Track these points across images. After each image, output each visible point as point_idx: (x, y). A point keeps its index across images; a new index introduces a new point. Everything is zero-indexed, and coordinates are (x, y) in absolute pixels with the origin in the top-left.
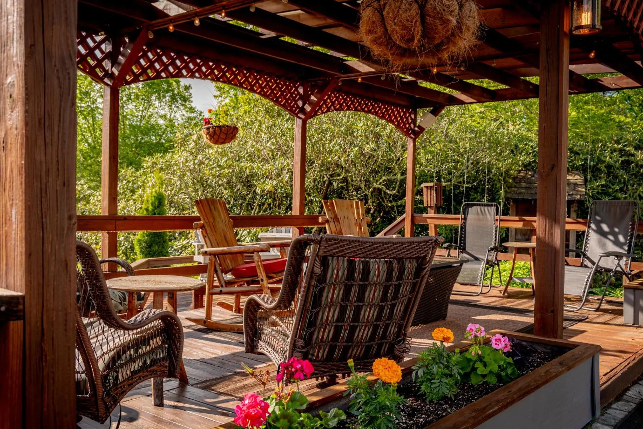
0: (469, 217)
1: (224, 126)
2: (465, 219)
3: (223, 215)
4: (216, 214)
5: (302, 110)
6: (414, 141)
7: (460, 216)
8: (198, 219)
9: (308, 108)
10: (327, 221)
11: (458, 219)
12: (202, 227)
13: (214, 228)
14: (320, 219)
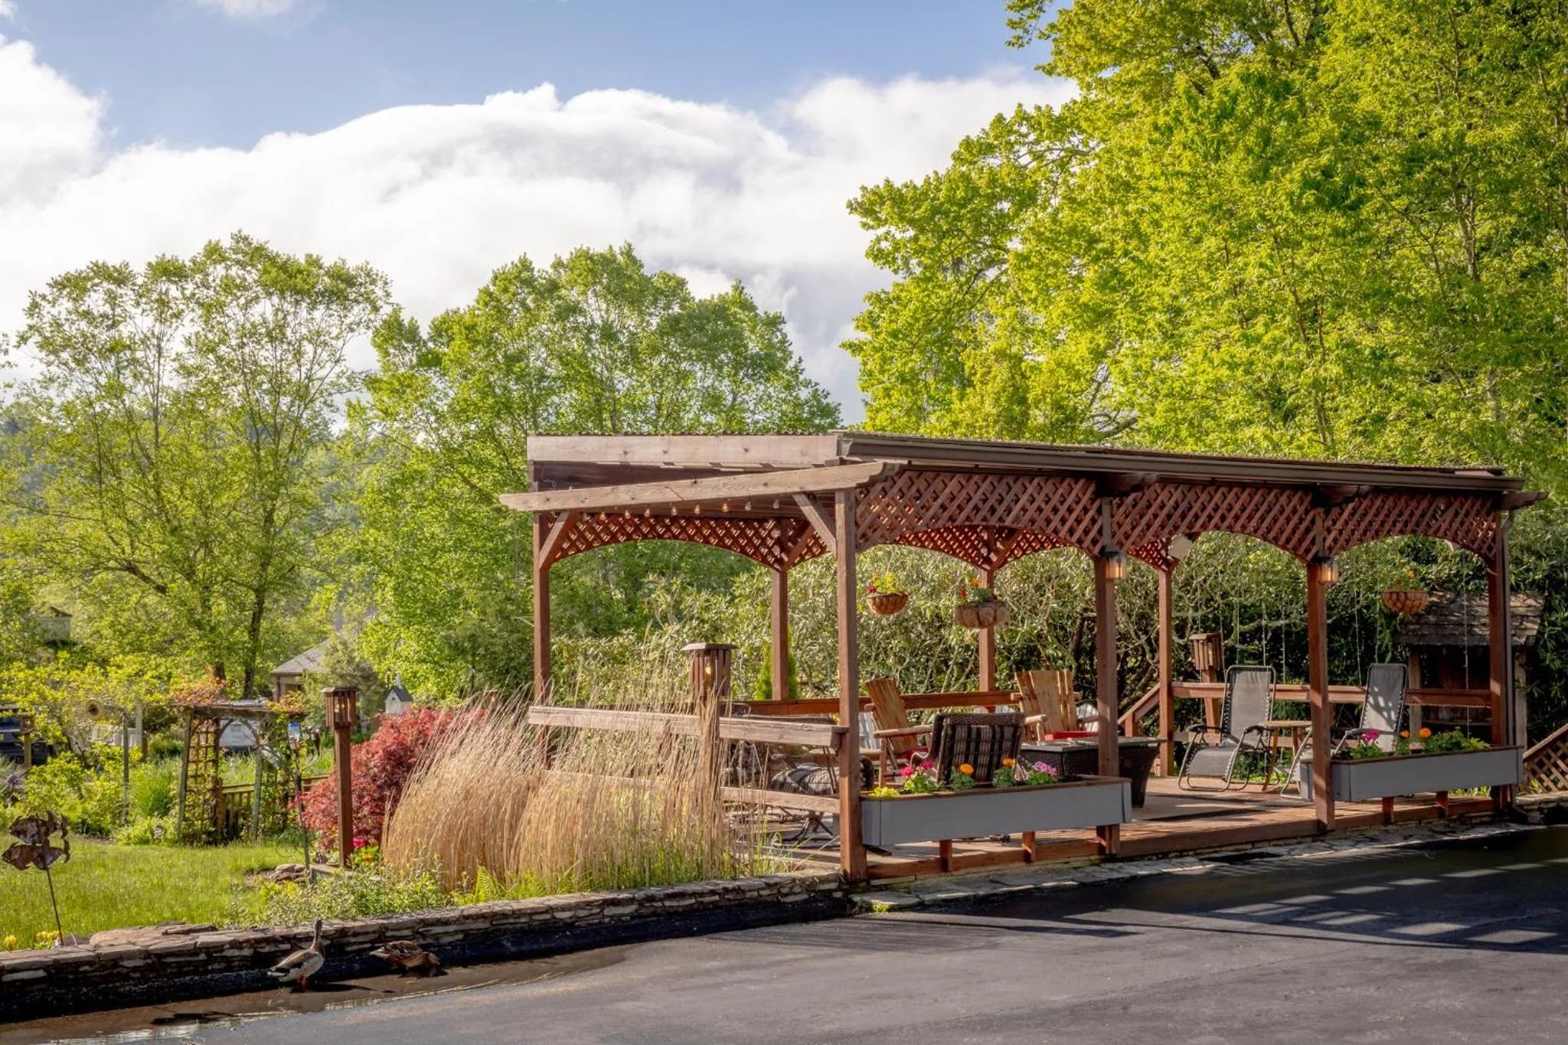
0: (1236, 686)
1: (893, 595)
2: (1231, 689)
3: (893, 694)
4: (886, 695)
5: (987, 560)
6: (1169, 574)
7: (1223, 685)
8: (869, 701)
9: (994, 557)
10: (1021, 699)
11: (1221, 689)
12: (874, 709)
13: (885, 710)
14: (1012, 697)
